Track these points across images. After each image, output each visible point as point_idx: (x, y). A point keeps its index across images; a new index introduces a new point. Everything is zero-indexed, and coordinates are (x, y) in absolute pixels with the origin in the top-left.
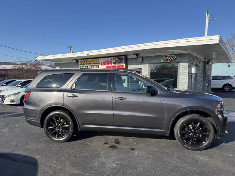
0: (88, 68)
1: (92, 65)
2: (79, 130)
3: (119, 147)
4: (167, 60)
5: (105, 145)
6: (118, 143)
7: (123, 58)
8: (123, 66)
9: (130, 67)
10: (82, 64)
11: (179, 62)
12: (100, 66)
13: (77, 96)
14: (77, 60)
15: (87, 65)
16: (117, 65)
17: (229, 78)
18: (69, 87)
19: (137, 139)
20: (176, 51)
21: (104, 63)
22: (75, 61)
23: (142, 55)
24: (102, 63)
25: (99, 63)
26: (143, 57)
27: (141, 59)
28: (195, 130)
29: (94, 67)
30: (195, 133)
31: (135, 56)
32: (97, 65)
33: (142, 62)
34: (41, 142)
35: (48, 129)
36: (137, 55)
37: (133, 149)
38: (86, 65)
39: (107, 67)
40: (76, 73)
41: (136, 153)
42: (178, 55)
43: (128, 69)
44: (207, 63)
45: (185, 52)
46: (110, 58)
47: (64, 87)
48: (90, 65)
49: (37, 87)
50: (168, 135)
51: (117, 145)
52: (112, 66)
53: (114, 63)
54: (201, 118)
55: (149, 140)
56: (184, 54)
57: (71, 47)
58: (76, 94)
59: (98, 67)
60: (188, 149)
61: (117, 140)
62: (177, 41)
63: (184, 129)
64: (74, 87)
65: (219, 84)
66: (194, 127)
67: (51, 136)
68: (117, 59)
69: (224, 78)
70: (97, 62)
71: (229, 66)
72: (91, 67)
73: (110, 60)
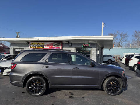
0: (36, 47)
1: (39, 46)
2: (50, 88)
3: (75, 97)
4: (85, 46)
5: (66, 96)
6: (72, 94)
7: (60, 43)
8: (60, 48)
9: (64, 48)
10: (32, 45)
11: (91, 48)
12: (45, 47)
13: (50, 67)
14: (28, 42)
15: (36, 46)
16: (56, 47)
17: (111, 56)
18: (44, 61)
19: (81, 91)
20: (90, 42)
21: (48, 45)
22: (27, 43)
23: (71, 42)
24: (46, 45)
25: (44, 45)
26: (72, 44)
27: (71, 45)
28: (114, 85)
29: (41, 47)
30: (113, 86)
31: (67, 43)
32: (43, 46)
33: (71, 46)
34: (23, 97)
35: (28, 88)
36: (69, 42)
37: (83, 98)
38: (34, 46)
39: (49, 48)
40: (48, 53)
41: (86, 99)
42: (91, 44)
43: (62, 50)
44: (102, 48)
45: (94, 42)
46: (52, 43)
47: (40, 61)
48: (37, 46)
49: (21, 61)
50: (100, 88)
51: (72, 96)
52: (53, 48)
53: (54, 46)
54: (116, 78)
55: (87, 91)
56: (94, 43)
57: (18, 33)
58: (49, 66)
59: (44, 48)
60: (110, 95)
61: (71, 92)
62: (92, 36)
63: (108, 84)
64: (47, 61)
65: (106, 59)
66: (113, 84)
67: (30, 93)
68: (56, 43)
69: (108, 56)
70: (43, 44)
71: (109, 50)
72: (38, 47)
73: (52, 44)
